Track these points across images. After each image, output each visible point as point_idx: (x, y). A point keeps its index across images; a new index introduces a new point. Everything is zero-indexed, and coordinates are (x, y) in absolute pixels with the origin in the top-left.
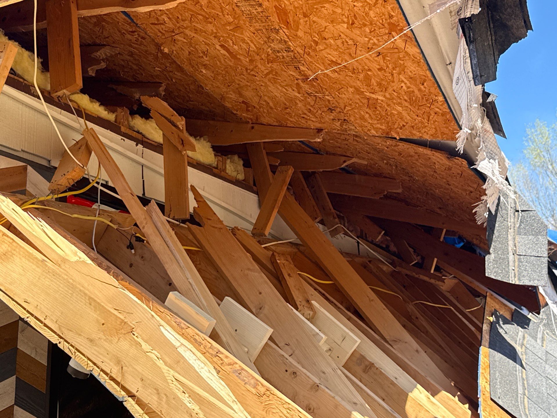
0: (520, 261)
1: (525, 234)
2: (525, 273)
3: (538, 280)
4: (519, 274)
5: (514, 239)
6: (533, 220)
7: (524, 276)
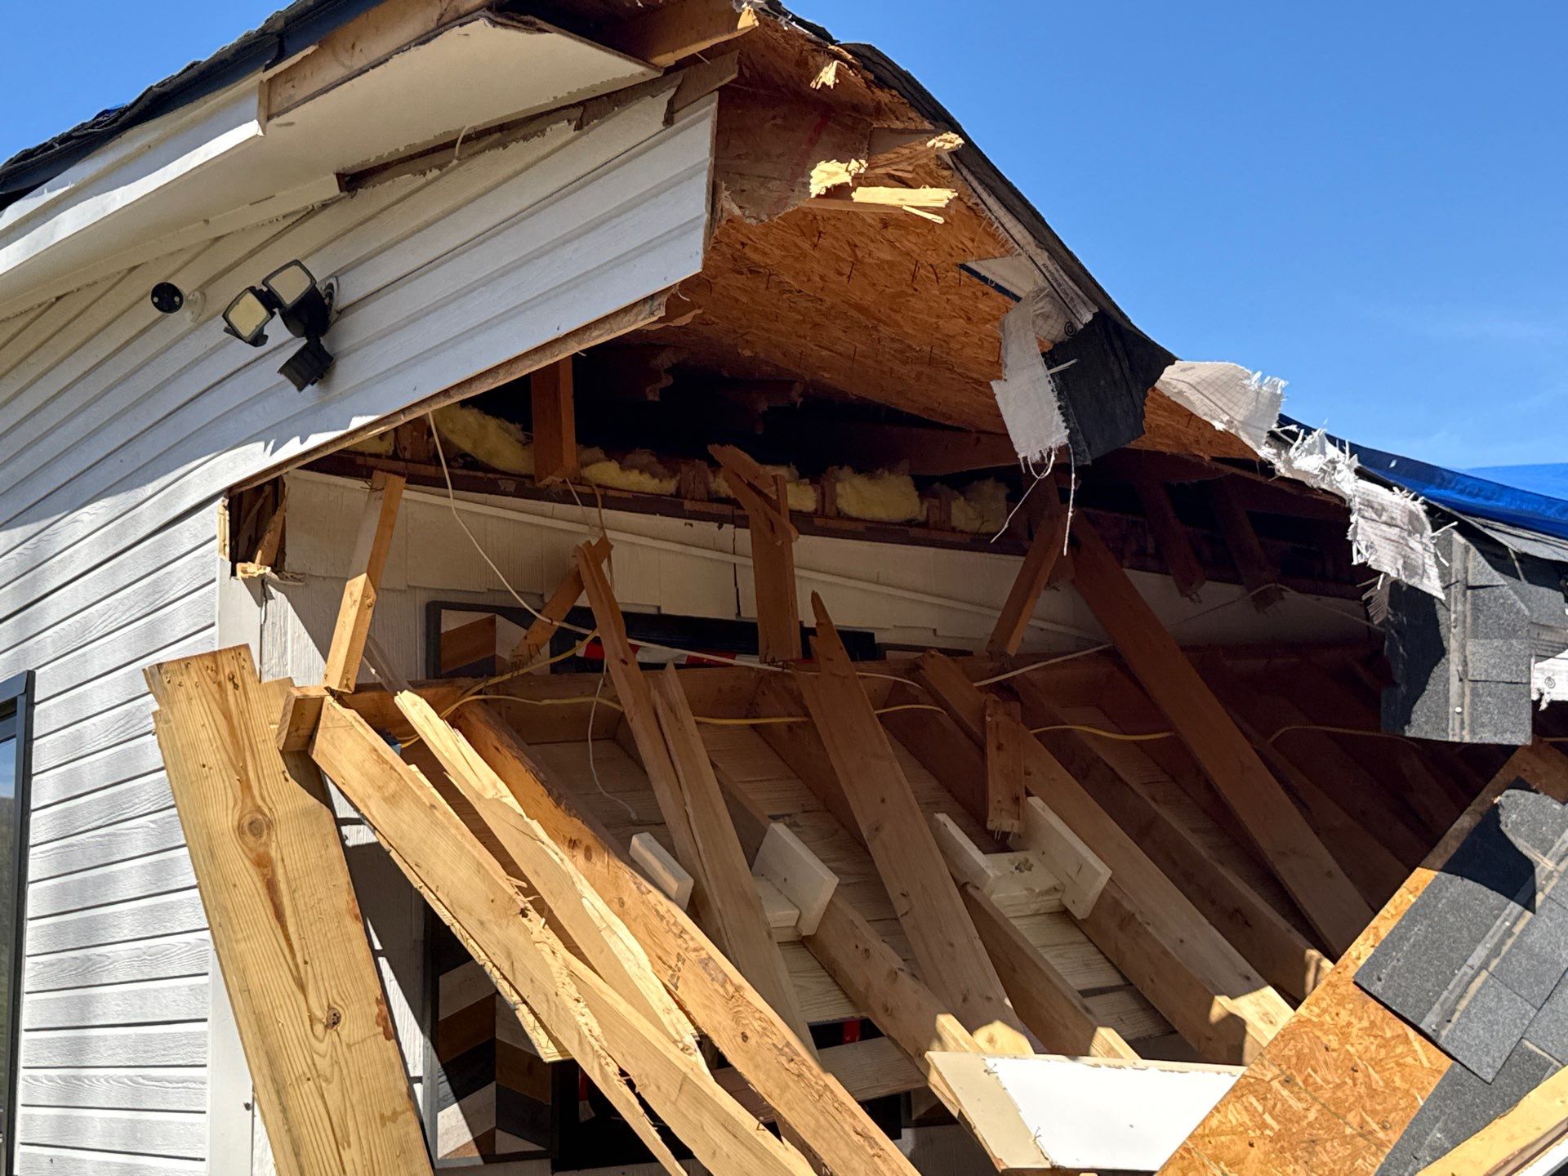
0: (1475, 694)
1: (1486, 636)
2: (1485, 719)
3: (1512, 732)
4: (1472, 722)
5: (1463, 647)
6: (1502, 604)
7: (1483, 725)
